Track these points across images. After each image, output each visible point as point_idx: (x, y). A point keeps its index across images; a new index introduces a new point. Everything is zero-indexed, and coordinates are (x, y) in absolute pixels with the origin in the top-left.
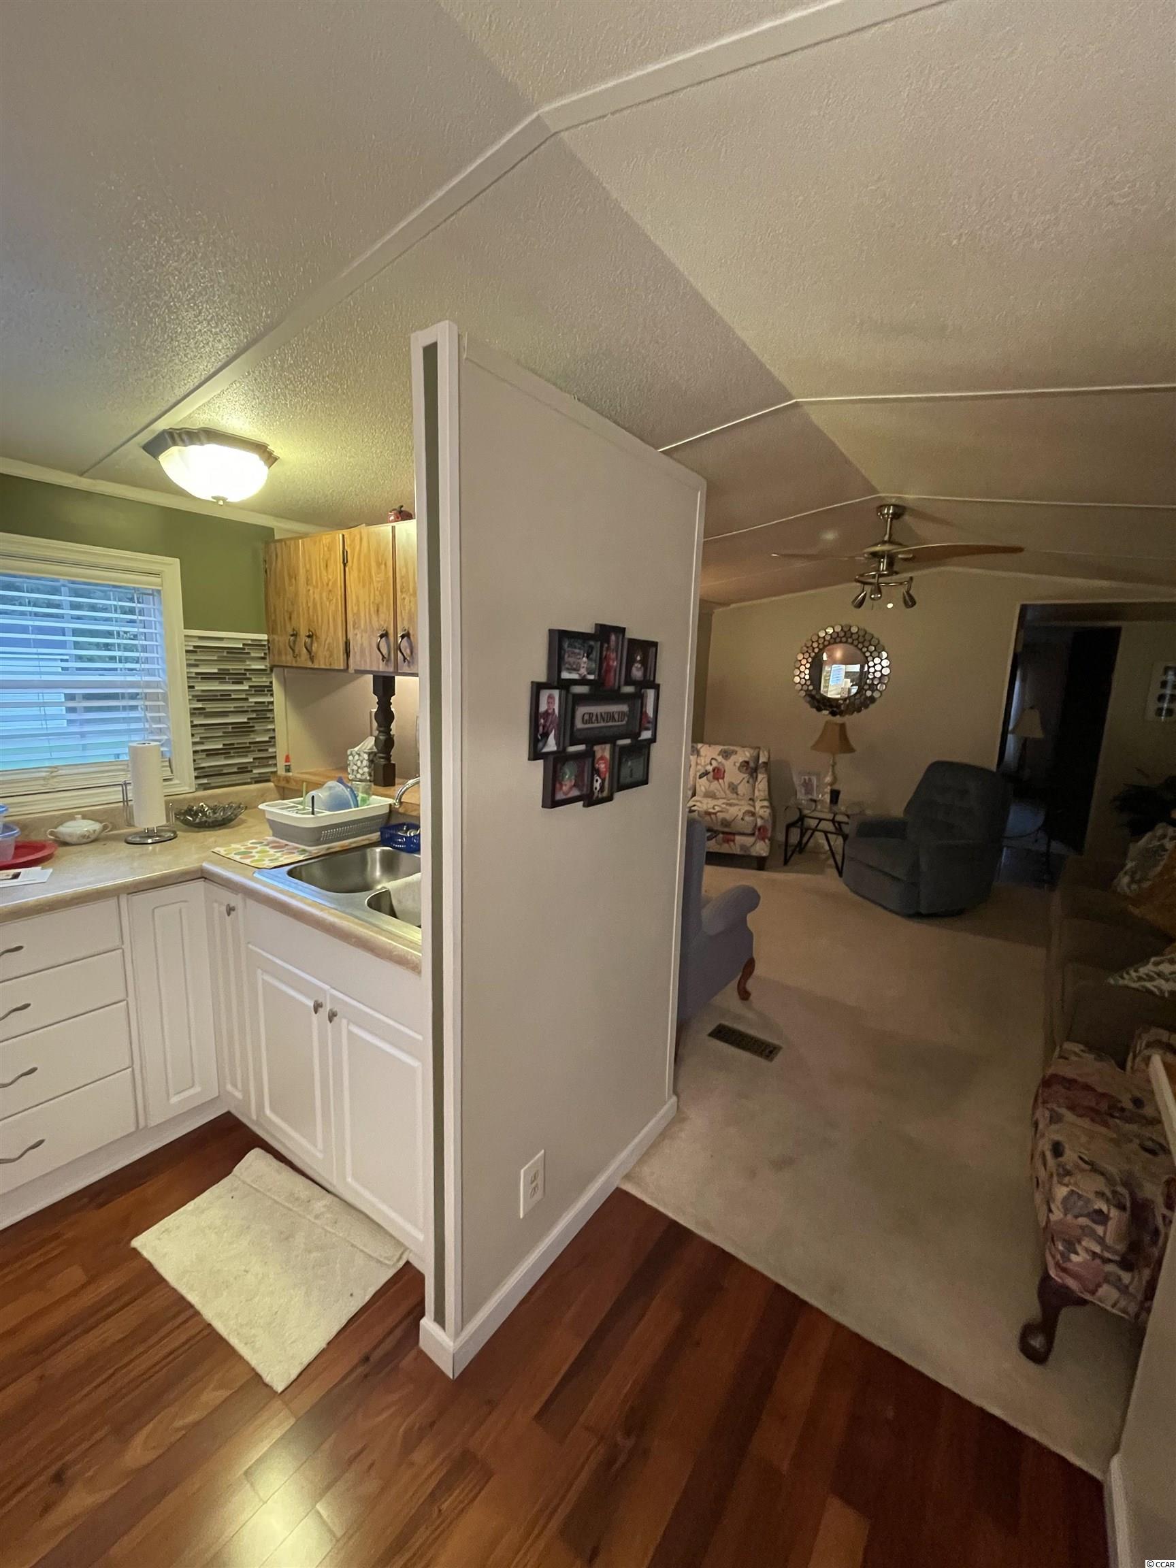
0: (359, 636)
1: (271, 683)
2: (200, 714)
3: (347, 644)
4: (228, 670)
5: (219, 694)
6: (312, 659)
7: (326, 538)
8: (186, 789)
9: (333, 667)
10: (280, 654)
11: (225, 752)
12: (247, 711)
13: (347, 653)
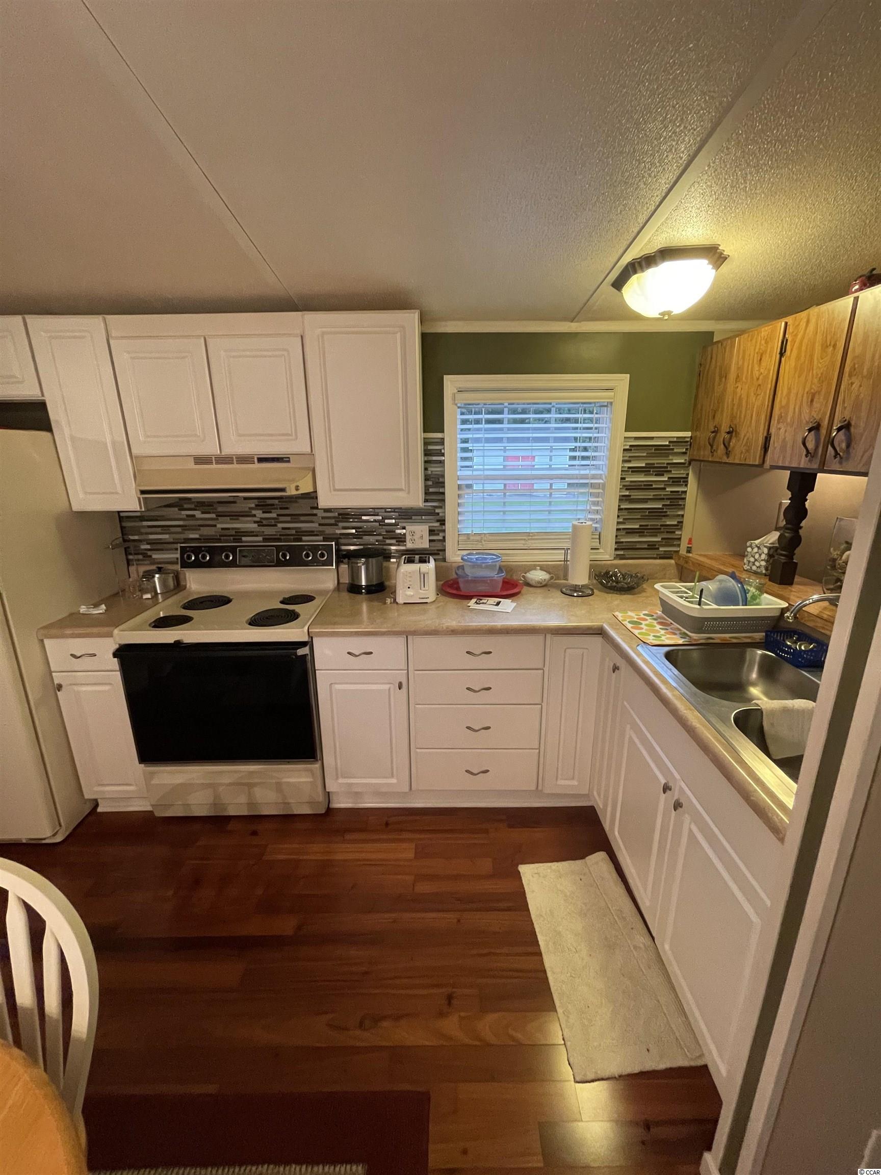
0: (782, 430)
1: (688, 474)
2: (626, 500)
3: (767, 439)
4: (654, 464)
5: (643, 484)
6: (728, 454)
7: (765, 330)
8: (607, 557)
9: (747, 462)
10: (699, 449)
11: (640, 532)
12: (663, 499)
13: (766, 448)
